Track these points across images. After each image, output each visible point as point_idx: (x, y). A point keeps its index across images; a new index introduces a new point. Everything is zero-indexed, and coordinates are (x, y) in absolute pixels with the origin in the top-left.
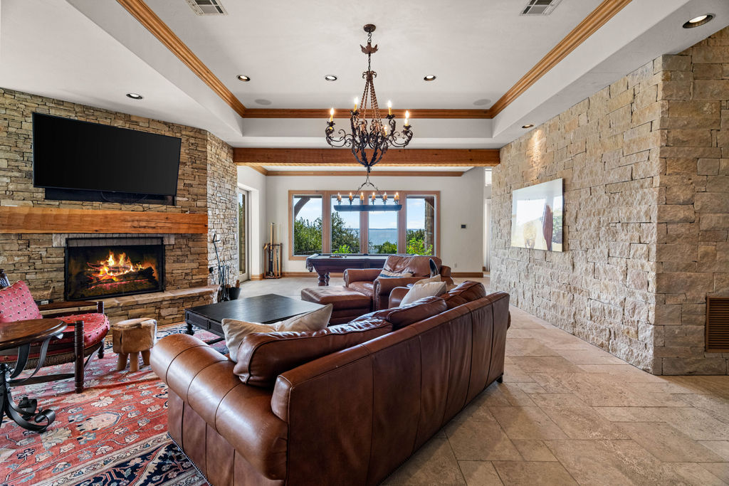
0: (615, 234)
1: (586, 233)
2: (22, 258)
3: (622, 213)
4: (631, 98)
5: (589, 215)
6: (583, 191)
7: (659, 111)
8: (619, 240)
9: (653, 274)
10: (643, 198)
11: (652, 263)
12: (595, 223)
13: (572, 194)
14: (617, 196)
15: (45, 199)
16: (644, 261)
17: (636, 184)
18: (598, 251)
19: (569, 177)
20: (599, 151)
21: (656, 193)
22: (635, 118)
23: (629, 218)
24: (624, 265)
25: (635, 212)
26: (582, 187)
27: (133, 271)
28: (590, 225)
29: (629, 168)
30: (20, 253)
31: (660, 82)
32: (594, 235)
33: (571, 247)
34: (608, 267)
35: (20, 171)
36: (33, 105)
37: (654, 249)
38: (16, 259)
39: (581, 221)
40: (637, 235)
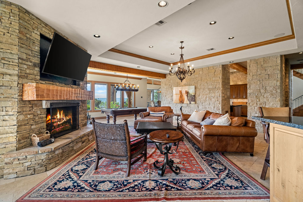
0: (211, 99)
1: (202, 99)
2: (31, 115)
3: (213, 95)
4: (214, 71)
5: (203, 95)
6: (201, 89)
7: (221, 75)
8: (212, 100)
9: (221, 107)
10: (218, 92)
11: (221, 105)
12: (205, 96)
13: (198, 90)
14: (211, 91)
15: (40, 80)
16: (219, 105)
17: (216, 89)
18: (206, 103)
19: (196, 85)
20: (206, 81)
21: (221, 91)
22: (215, 75)
23: (215, 96)
24: (214, 106)
25: (216, 95)
26: (201, 88)
27: (65, 120)
28: (204, 97)
29: (214, 85)
30: (30, 112)
31: (221, 70)
32: (205, 99)
33: (197, 102)
34: (209, 106)
35: (31, 62)
36: (37, 23)
37: (221, 102)
38: (29, 116)
39: (200, 96)
40: (217, 99)
